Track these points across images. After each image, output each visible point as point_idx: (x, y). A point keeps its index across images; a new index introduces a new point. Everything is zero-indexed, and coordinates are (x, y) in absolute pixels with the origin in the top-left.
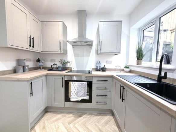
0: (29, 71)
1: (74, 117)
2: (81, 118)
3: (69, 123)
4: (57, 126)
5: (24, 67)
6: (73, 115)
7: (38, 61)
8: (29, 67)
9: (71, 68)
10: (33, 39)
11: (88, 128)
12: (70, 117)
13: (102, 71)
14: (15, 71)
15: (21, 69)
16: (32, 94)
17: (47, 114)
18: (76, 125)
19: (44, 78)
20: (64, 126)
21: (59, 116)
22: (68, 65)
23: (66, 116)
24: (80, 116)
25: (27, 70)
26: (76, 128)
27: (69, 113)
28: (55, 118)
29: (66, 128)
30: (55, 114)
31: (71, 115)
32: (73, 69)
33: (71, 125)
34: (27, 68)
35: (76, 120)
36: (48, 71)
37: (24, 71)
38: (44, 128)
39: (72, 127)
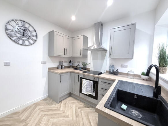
0: (65, 68)
1: (84, 106)
2: (88, 108)
3: (79, 108)
4: (71, 106)
5: (62, 66)
6: (84, 104)
7: (70, 62)
8: (65, 66)
9: (90, 69)
10: (66, 50)
11: (88, 117)
12: (81, 105)
13: (114, 75)
14: (58, 68)
15: (61, 67)
16: (61, 81)
17: (70, 97)
18: (82, 111)
19: (69, 74)
20: (75, 108)
21: (76, 101)
22: (88, 67)
23: (79, 103)
24: (88, 107)
25: (63, 68)
26: (81, 112)
27: (82, 102)
28: (73, 101)
29: (75, 110)
30: (74, 99)
31: (82, 104)
32: (91, 70)
33: (79, 110)
34: (63, 66)
35: (84, 108)
36: (74, 69)
37: (62, 68)
38: (65, 104)
39: (79, 111)
